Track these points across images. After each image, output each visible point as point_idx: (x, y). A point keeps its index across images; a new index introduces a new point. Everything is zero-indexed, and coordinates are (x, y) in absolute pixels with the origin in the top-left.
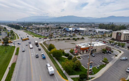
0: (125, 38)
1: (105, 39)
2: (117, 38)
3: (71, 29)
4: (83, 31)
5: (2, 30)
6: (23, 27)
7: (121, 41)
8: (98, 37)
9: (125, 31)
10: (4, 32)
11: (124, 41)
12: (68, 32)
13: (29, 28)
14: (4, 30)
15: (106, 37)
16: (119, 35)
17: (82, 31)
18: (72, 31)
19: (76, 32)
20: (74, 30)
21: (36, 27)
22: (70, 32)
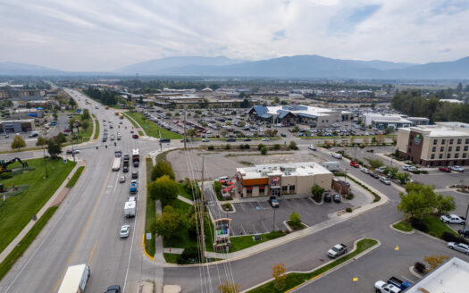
0: (437, 153)
1: (372, 151)
2: (409, 150)
3: (273, 110)
4: (316, 119)
5: (64, 108)
6: (126, 97)
7: (421, 162)
8: (353, 145)
9: (447, 126)
10: (67, 113)
11: (432, 164)
12: (262, 119)
13: (144, 100)
14: (67, 109)
15: (384, 145)
16: (417, 140)
17: (313, 119)
18: (274, 118)
19: (292, 120)
20: (281, 117)
21: (166, 100)
22: (270, 120)
